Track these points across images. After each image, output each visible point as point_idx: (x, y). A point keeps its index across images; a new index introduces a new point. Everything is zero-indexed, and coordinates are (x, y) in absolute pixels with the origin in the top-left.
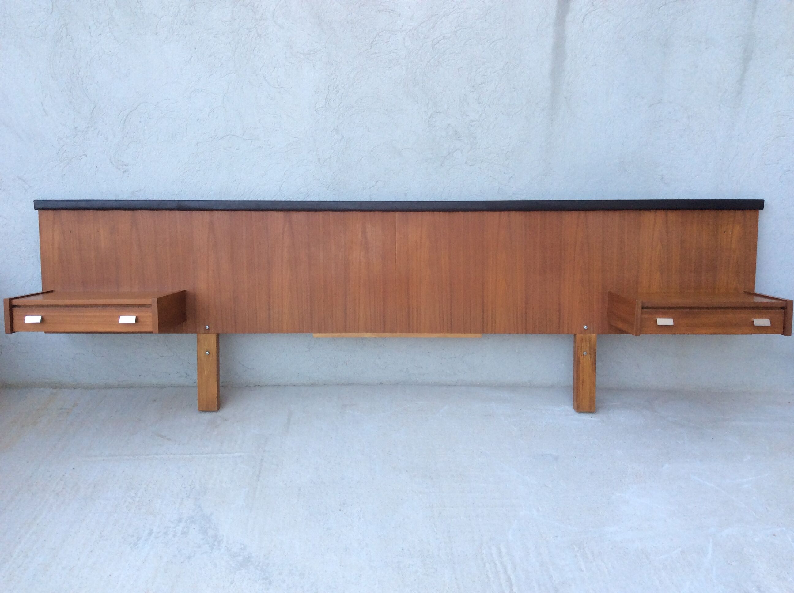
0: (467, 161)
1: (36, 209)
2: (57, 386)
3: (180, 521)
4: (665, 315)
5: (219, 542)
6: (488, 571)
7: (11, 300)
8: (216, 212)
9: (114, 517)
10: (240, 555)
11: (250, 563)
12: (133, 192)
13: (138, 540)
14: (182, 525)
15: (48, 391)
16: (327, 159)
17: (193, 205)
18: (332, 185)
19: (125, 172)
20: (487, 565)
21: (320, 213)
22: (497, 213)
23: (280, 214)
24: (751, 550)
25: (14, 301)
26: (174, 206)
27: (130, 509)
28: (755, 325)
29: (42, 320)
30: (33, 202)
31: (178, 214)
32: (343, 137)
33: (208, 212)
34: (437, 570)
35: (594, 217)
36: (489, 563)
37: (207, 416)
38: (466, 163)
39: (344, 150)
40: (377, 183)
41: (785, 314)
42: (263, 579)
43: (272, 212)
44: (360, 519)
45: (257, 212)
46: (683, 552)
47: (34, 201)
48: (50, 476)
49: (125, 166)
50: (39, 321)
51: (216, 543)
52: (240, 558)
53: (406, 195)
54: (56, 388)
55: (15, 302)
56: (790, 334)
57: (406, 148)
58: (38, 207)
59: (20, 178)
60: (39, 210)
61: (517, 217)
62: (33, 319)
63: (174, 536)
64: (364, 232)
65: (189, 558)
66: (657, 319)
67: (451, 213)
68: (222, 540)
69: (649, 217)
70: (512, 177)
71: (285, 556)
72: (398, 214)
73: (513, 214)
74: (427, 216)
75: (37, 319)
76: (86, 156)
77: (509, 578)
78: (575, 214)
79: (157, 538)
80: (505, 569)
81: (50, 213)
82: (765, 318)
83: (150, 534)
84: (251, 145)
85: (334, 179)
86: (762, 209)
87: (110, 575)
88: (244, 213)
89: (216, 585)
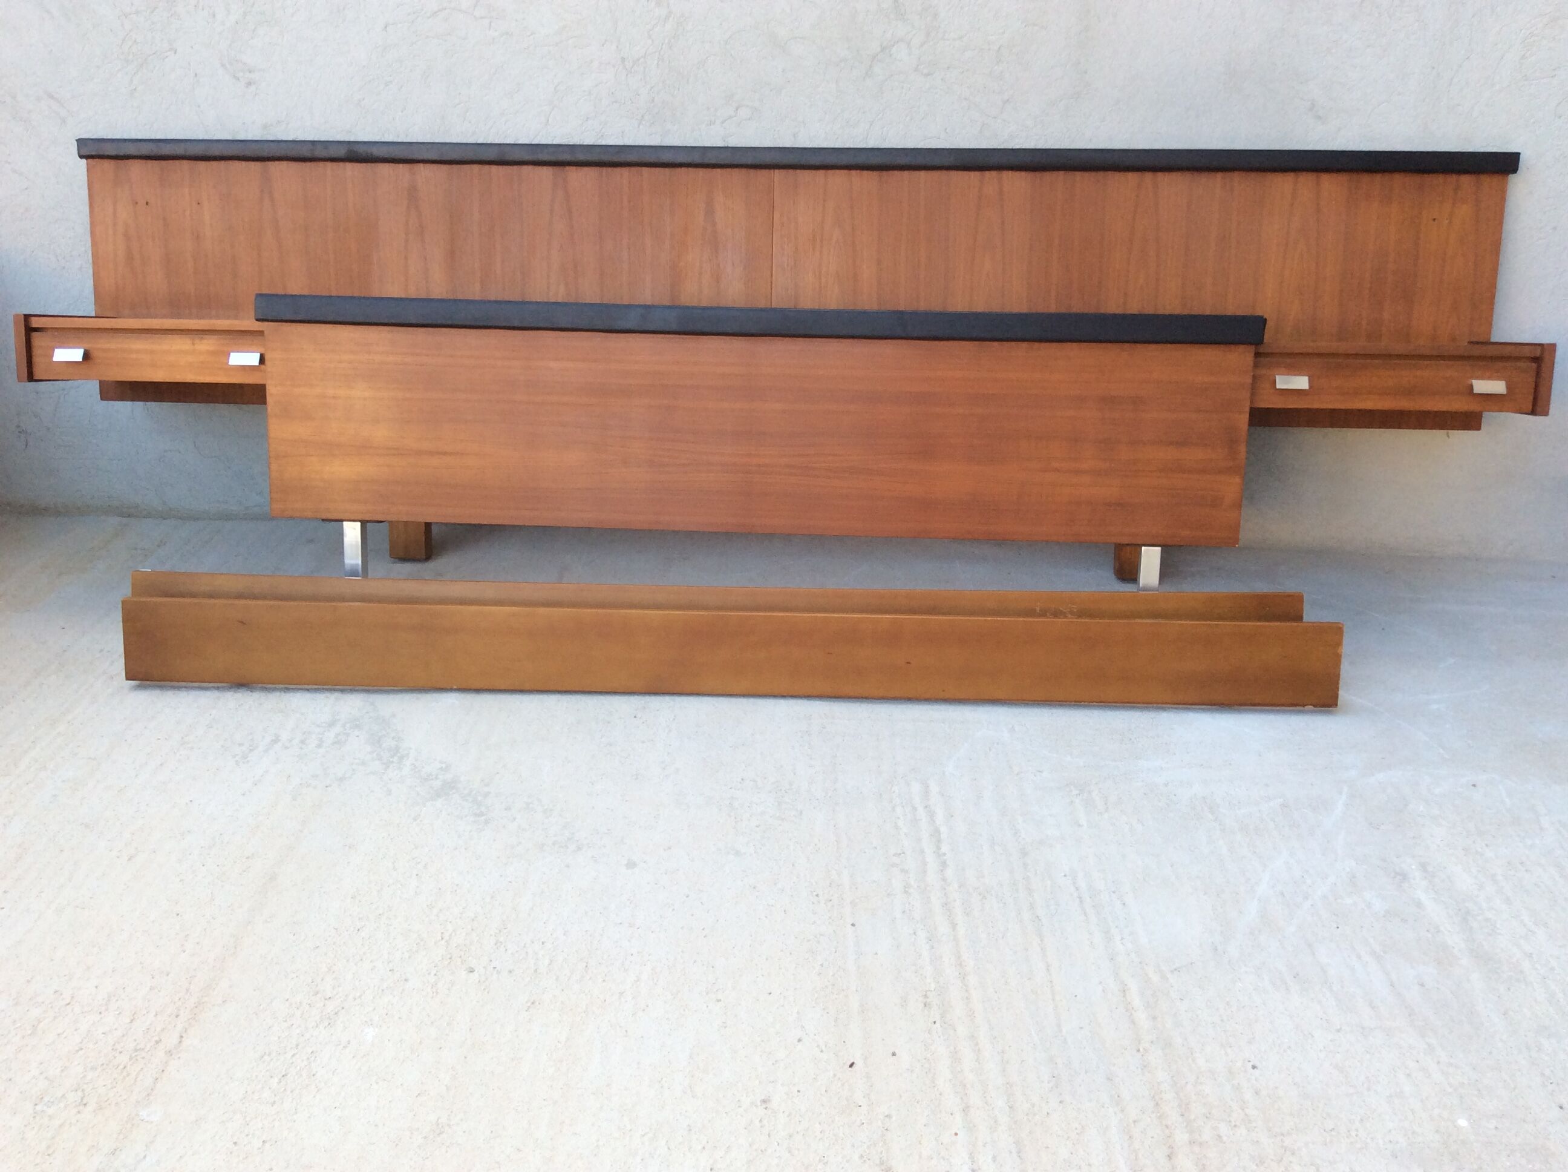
0: (918, 66)
1: (81, 157)
2: (129, 513)
3: (332, 724)
4: (1294, 370)
5: (401, 758)
6: (899, 818)
7: (27, 317)
8: (421, 165)
9: (211, 715)
10: (437, 778)
11: (454, 791)
12: (265, 127)
13: (251, 750)
14: (338, 729)
15: (114, 521)
16: (638, 60)
17: (376, 152)
18: (650, 114)
19: (249, 84)
20: (899, 810)
21: (625, 171)
22: (974, 176)
23: (546, 172)
24: (1421, 808)
25: (33, 319)
26: (342, 152)
27: (242, 704)
28: (1475, 392)
29: (87, 356)
30: (76, 142)
31: (351, 170)
32: (670, 12)
33: (407, 166)
34: (801, 813)
35: (1172, 185)
36: (903, 807)
37: (408, 568)
38: (916, 70)
39: (673, 40)
40: (737, 110)
41: (1538, 373)
42: (476, 815)
43: (530, 167)
44: (670, 731)
45: (500, 168)
46: (1284, 806)
47: (76, 140)
48: (101, 651)
49: (250, 72)
50: (79, 358)
51: (395, 759)
52: (437, 784)
53: (795, 135)
54: (129, 516)
55: (35, 323)
56: (1545, 413)
57: (796, 38)
58: (85, 152)
59: (51, 96)
60: (86, 159)
61: (1017, 182)
62: (69, 354)
63: (319, 746)
64: (710, 211)
65: (341, 779)
66: (1277, 376)
67: (884, 173)
68: (408, 754)
69: (1283, 184)
70: (1008, 100)
71: (522, 782)
72: (777, 174)
73: (1007, 175)
74: (838, 178)
75: (75, 354)
76: (175, 53)
77: (937, 831)
78: (1132, 177)
79: (287, 748)
80: (932, 815)
81: (107, 164)
82: (1499, 378)
83: (276, 740)
84: (489, 30)
85: (653, 101)
86: (1516, 172)
87: (191, 801)
88: (476, 168)
89: (386, 821)
